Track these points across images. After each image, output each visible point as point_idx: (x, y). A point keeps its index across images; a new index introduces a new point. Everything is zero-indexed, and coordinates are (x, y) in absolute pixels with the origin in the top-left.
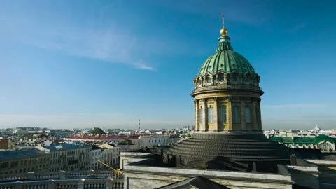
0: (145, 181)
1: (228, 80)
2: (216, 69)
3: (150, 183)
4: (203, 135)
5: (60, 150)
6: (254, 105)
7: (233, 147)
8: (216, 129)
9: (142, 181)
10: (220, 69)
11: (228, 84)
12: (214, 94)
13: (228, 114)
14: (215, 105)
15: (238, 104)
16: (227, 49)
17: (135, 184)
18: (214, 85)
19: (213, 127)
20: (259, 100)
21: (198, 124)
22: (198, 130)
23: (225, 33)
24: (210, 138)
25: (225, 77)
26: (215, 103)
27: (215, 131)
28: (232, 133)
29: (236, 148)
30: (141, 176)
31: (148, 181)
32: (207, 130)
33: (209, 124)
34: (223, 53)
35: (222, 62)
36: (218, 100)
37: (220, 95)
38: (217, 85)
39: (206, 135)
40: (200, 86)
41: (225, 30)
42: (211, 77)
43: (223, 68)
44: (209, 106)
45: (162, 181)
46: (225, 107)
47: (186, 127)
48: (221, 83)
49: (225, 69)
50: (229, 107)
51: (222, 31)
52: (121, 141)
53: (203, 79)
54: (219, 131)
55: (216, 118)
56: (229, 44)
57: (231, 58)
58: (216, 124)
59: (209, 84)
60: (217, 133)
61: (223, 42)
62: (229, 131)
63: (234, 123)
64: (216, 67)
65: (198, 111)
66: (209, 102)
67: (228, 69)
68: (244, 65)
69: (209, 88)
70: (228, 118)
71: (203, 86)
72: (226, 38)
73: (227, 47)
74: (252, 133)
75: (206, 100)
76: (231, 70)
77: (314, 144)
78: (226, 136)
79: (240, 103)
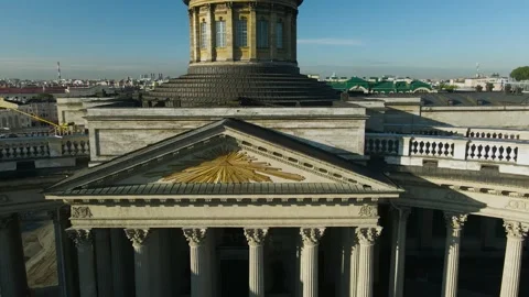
0: (131, 133)
3: (142, 135)
4: (208, 67)
6: (289, 20)
7: (259, 84)
8: (231, 57)
9: (125, 133)
13: (249, 32)
14: (228, 17)
15: (266, 17)
17: (111, 139)
19: (225, 55)
20: (296, 12)
21: (198, 50)
22: (198, 61)
24: (220, 72)
26: (230, 13)
27: (228, 60)
28: (260, 64)
29: (264, 85)
30: (122, 125)
31: (136, 133)
32: (214, 60)
33: (218, 50)
36: (235, 7)
39: (213, 67)
44: (217, 19)
45: (163, 130)
46: (245, 20)
50: (251, 19)
52: (29, 96)
54: (235, 60)
55: (230, 40)
58: (230, 49)
60: (232, 63)
62: (252, 60)
63: (259, 49)
65: (197, 27)
66: (217, 10)
70: (249, 38)
74: (285, 64)
75: (213, 7)
78: (245, 68)
79: (269, 14)
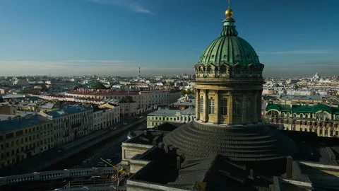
1: (230, 73)
2: (218, 60)
4: (203, 125)
5: (62, 115)
7: (232, 144)
8: (217, 122)
10: (222, 60)
11: (231, 77)
12: (215, 87)
13: (228, 107)
14: (216, 98)
15: (239, 98)
16: (231, 35)
18: (216, 77)
19: (213, 120)
21: (199, 113)
23: (230, 14)
24: (210, 130)
25: (227, 69)
26: (217, 95)
27: (214, 123)
28: (231, 127)
29: (235, 145)
32: (207, 121)
33: (209, 116)
34: (226, 40)
35: (225, 52)
36: (219, 93)
37: (221, 88)
38: (218, 77)
40: (202, 75)
41: (231, 11)
42: (213, 68)
43: (226, 60)
44: (209, 98)
46: (226, 100)
47: (186, 75)
48: (224, 75)
49: (228, 60)
50: (230, 100)
51: (227, 12)
52: (122, 97)
53: (204, 69)
54: (219, 123)
56: (233, 28)
57: (235, 47)
58: (216, 117)
59: (211, 75)
60: (217, 125)
61: (228, 26)
62: (229, 124)
63: (234, 116)
64: (218, 57)
65: (199, 100)
66: (210, 93)
67: (231, 61)
68: (248, 56)
69: (210, 80)
70: (228, 111)
71: (204, 77)
72: (231, 21)
73: (231, 33)
74: (252, 125)
75: (207, 92)
76: (234, 62)
77: (311, 113)
78: (225, 129)
